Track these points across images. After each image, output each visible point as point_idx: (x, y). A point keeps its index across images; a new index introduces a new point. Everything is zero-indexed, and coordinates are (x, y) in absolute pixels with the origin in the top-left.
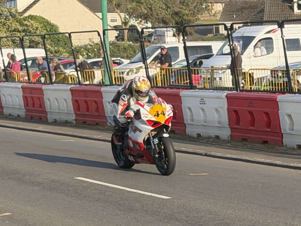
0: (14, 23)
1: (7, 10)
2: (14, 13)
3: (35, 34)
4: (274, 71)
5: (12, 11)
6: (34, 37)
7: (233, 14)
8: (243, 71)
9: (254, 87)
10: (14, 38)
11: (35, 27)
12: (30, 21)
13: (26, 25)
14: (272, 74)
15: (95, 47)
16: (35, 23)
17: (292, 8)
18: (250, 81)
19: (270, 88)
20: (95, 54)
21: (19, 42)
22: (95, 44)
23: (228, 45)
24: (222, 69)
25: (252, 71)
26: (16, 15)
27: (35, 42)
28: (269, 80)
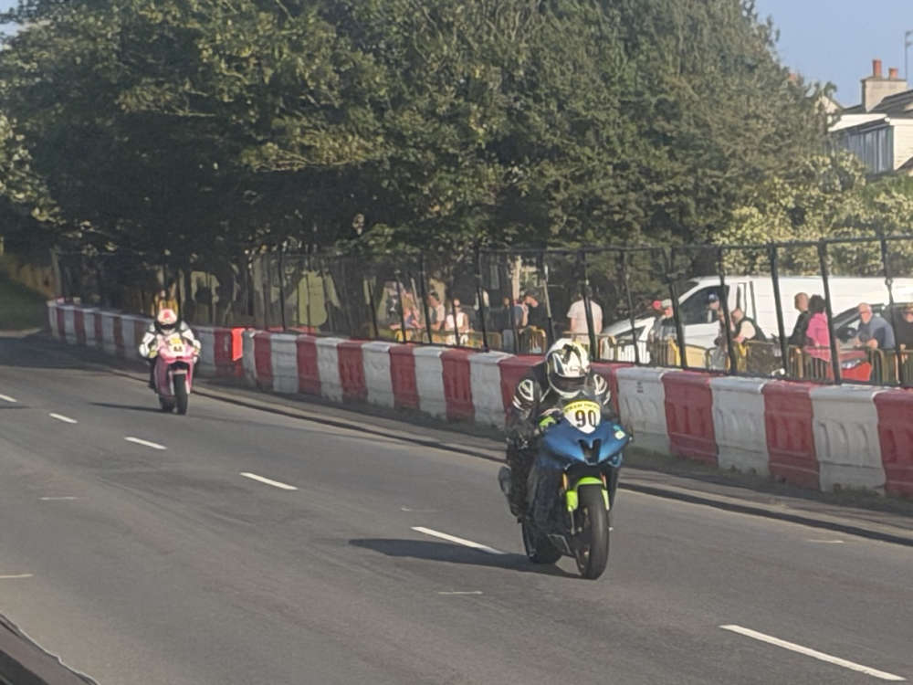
0: (848, 201)
1: (828, 161)
2: (847, 169)
3: (908, 234)
5: (844, 164)
6: (903, 242)
10: (839, 246)
11: (909, 214)
12: (895, 194)
13: (883, 207)
21: (855, 257)
26: (853, 175)
27: (903, 257)
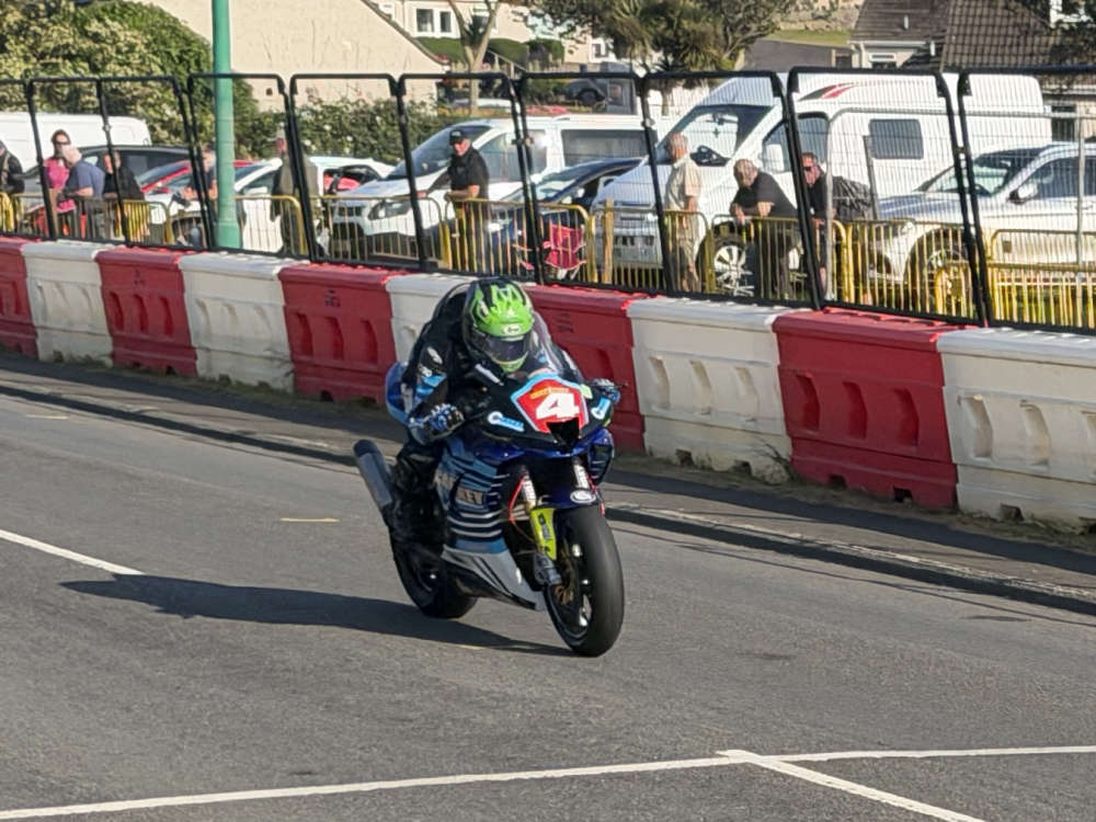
11: (126, 45)
12: (109, 22)
13: (96, 37)
15: (325, 117)
16: (125, 30)
20: (324, 143)
22: (327, 107)
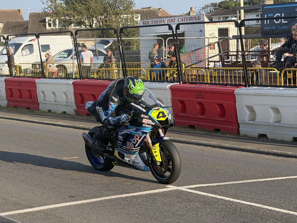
4: (34, 64)
7: (9, 30)
8: (15, 65)
9: (22, 75)
14: (32, 66)
17: (45, 26)
18: (19, 71)
19: (31, 75)
23: (6, 49)
24: (2, 63)
25: (21, 65)
28: (31, 70)
